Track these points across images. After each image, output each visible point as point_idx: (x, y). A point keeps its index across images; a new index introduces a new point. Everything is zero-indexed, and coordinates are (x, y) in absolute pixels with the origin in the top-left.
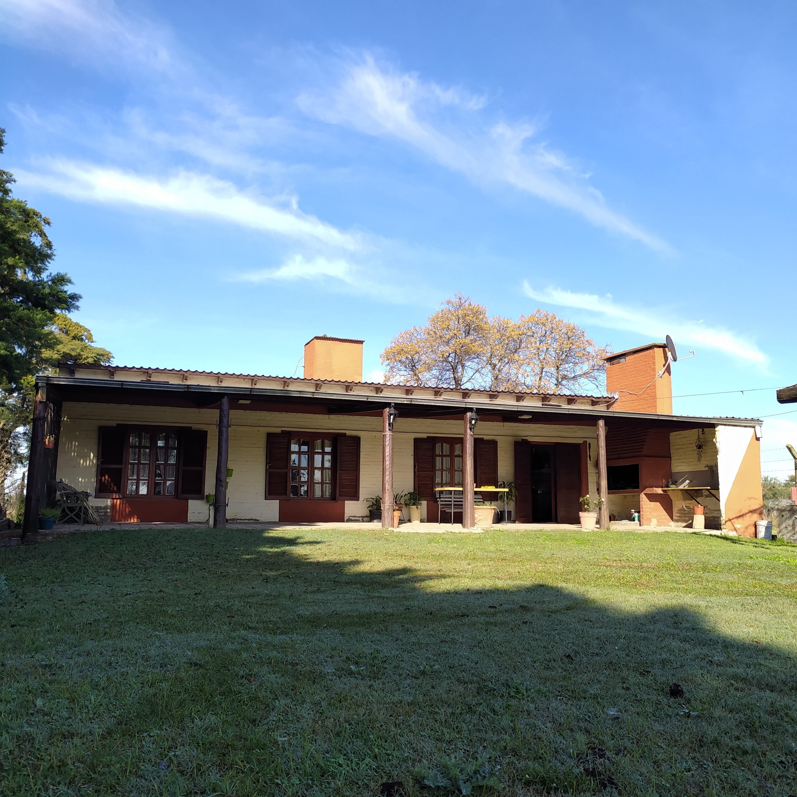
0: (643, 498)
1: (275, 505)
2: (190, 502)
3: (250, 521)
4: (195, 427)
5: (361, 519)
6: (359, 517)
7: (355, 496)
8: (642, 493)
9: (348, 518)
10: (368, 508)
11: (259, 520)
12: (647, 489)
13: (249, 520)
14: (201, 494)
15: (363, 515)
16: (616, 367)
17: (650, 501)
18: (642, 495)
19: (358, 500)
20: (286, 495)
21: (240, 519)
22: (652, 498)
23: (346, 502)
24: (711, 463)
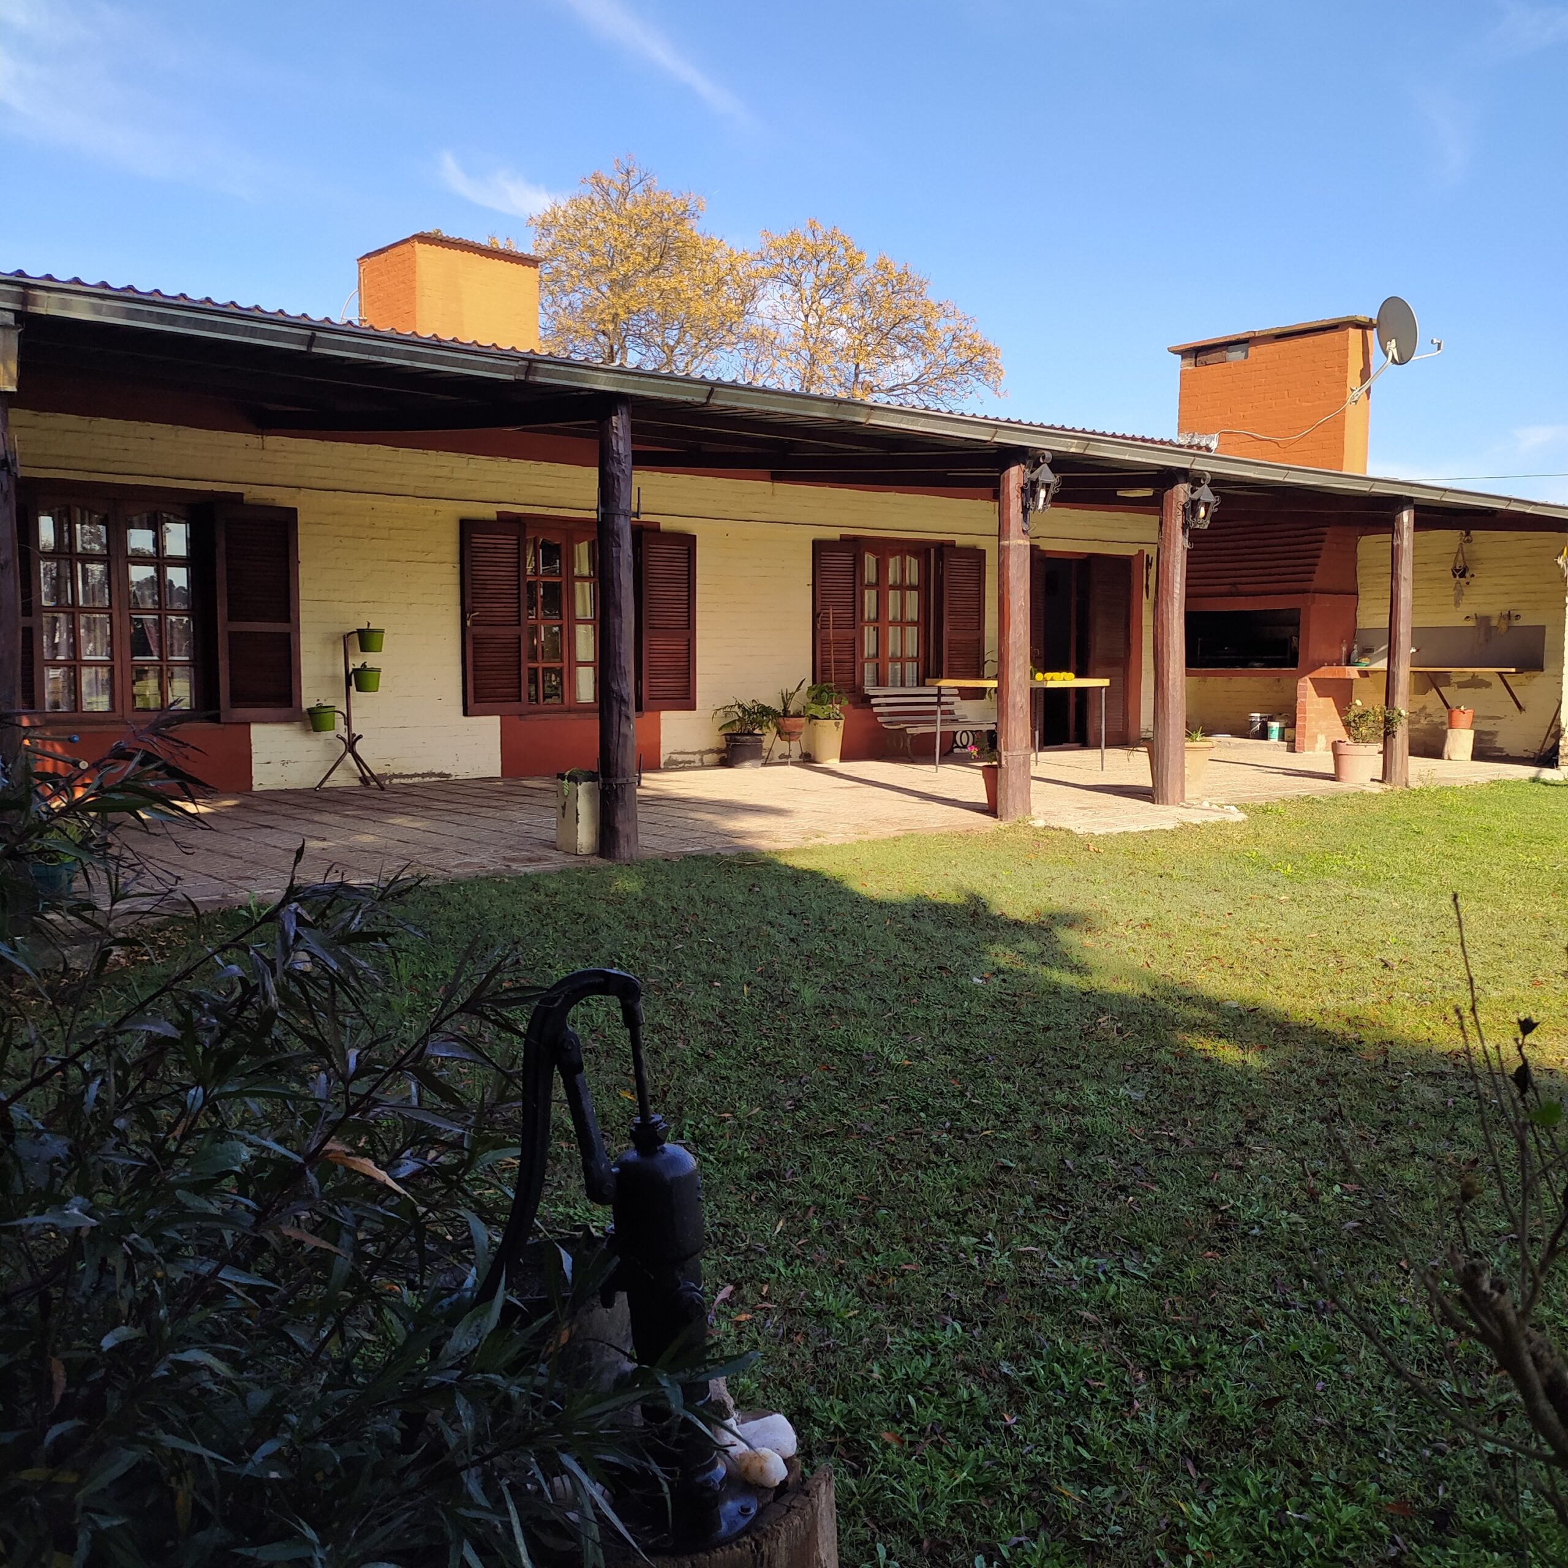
0: (1306, 687)
1: (489, 727)
2: (256, 730)
3: (427, 779)
4: (254, 494)
5: (697, 757)
6: (694, 753)
7: (685, 700)
8: (1307, 678)
9: (667, 757)
10: (720, 729)
11: (450, 775)
12: (1323, 668)
13: (423, 775)
14: (291, 706)
15: (703, 749)
16: (1212, 372)
17: (1319, 696)
18: (1305, 681)
19: (694, 709)
20: (520, 700)
21: (401, 776)
22: (1323, 688)
23: (664, 714)
24: (1484, 610)
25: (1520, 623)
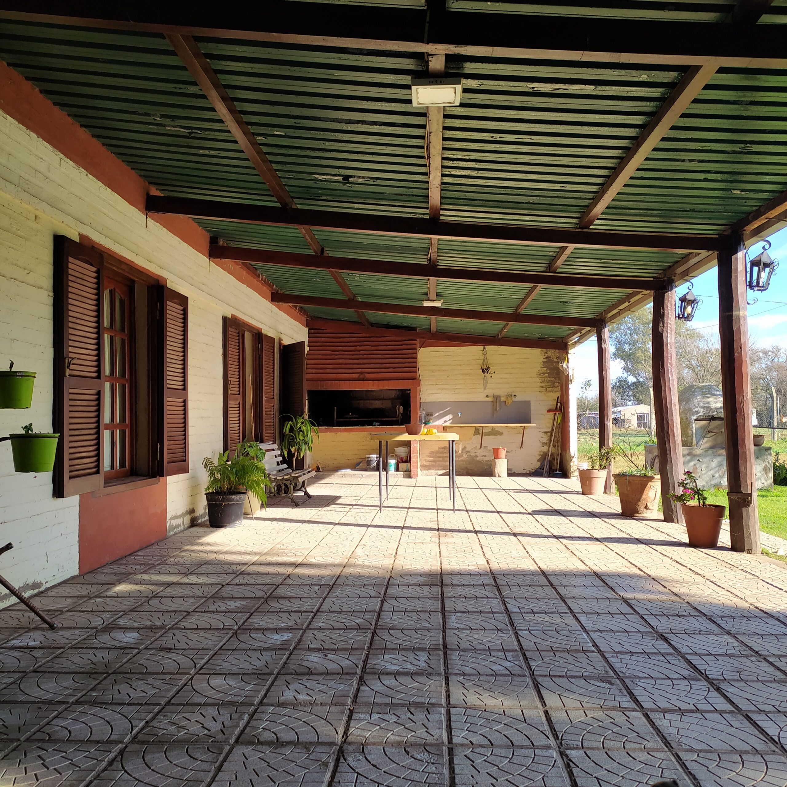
7: (184, 462)
9: (169, 523)
19: (188, 471)
23: (169, 478)
24: (497, 392)
25: (517, 399)
